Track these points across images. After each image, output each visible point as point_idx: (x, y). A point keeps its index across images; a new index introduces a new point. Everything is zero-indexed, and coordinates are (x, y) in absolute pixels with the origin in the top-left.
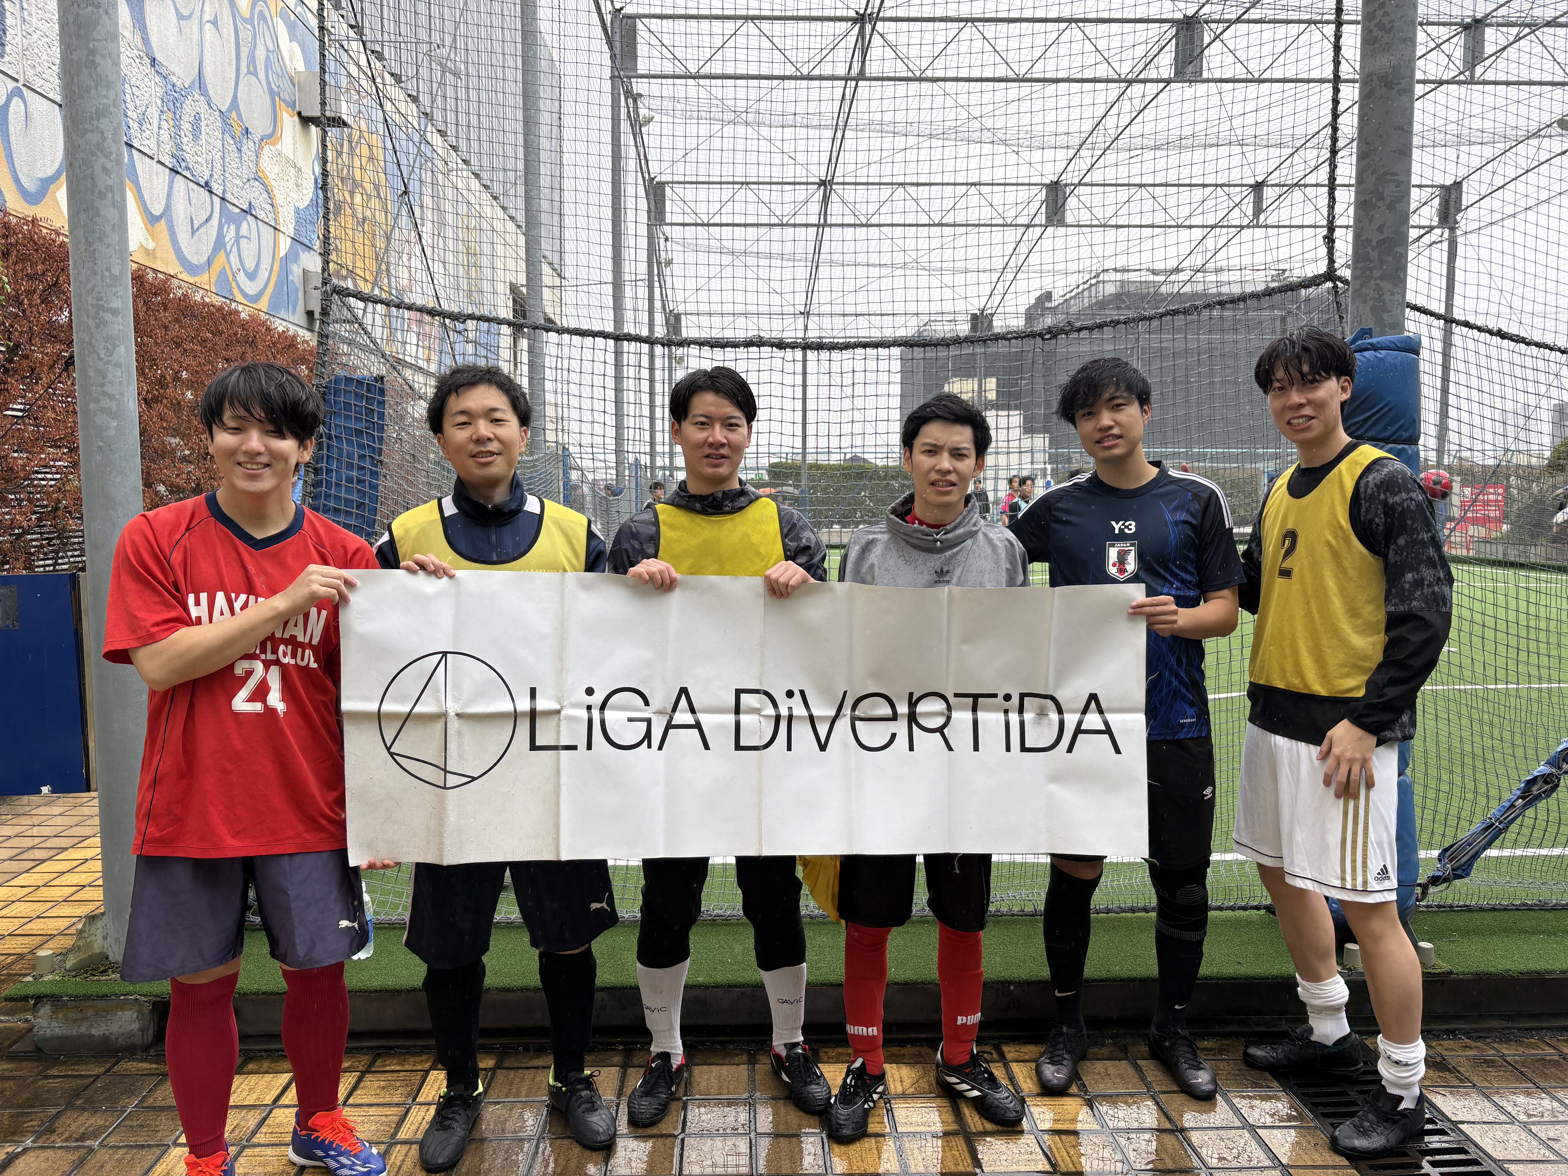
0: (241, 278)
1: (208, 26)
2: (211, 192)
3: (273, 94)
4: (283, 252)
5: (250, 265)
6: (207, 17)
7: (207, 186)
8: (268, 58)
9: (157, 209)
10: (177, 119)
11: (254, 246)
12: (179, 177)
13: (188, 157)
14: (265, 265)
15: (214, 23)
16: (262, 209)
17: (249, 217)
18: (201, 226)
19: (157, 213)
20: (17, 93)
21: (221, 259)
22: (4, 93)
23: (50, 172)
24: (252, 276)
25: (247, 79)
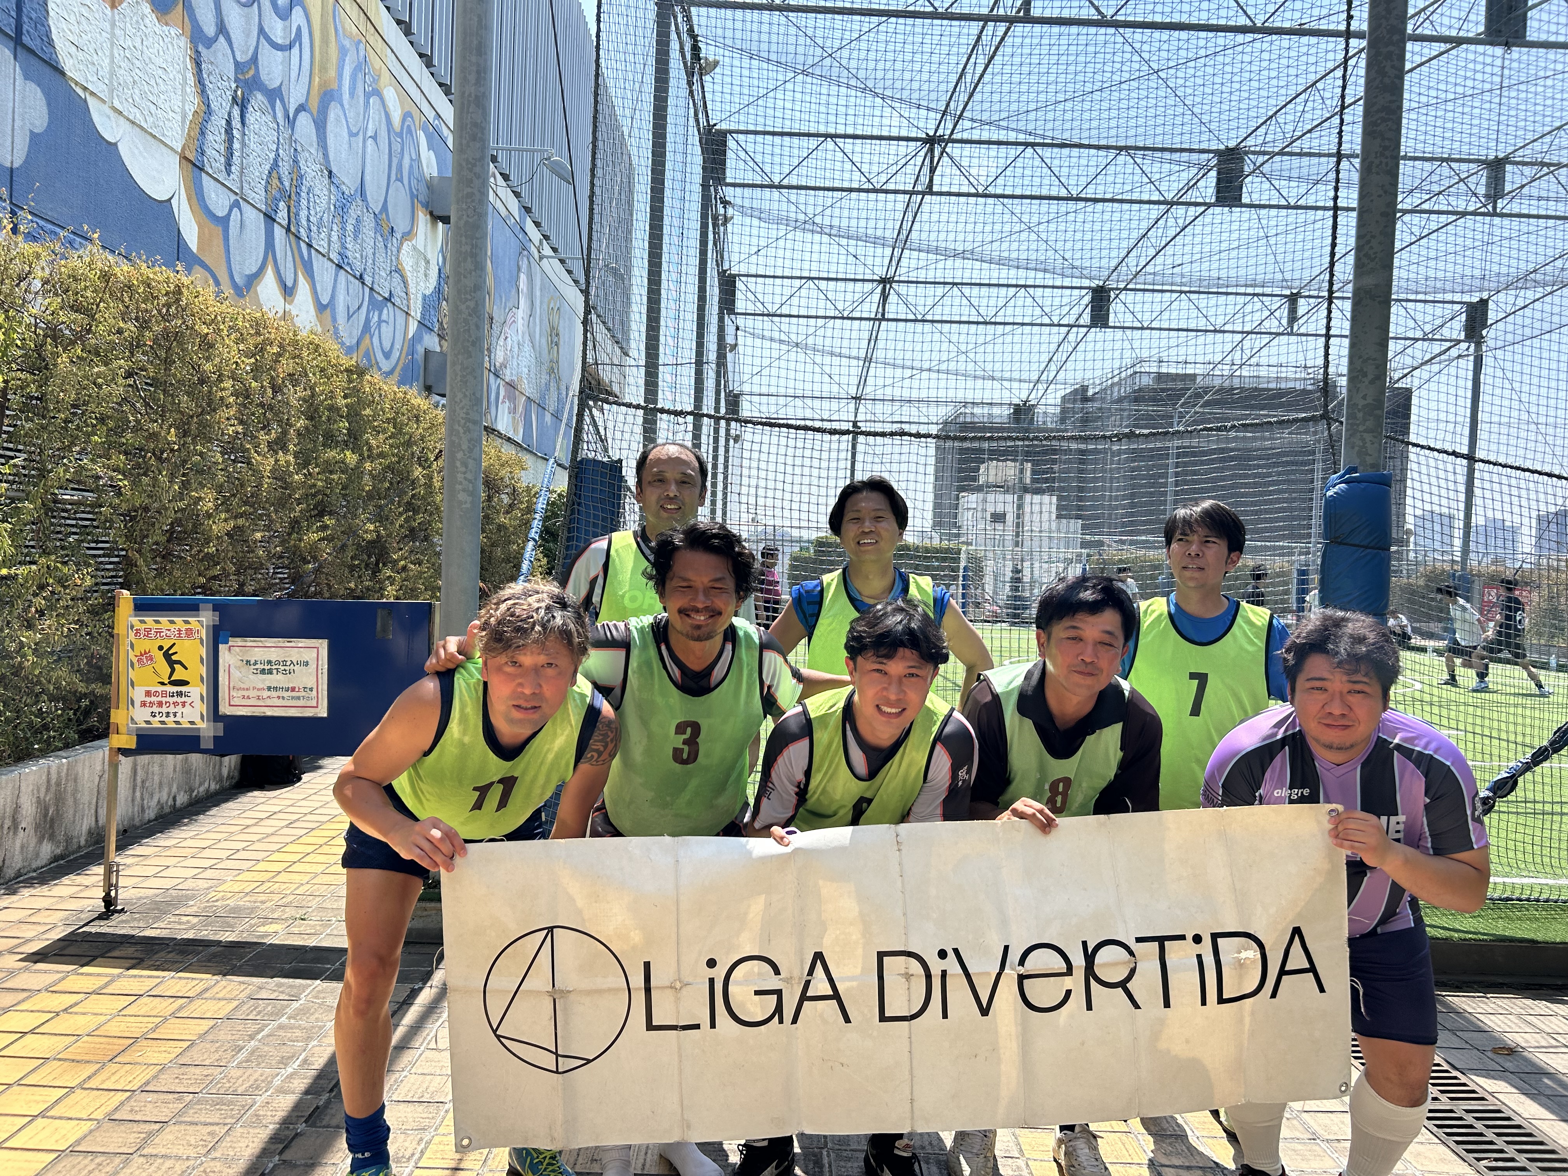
0: (380, 356)
1: (370, 142)
2: (363, 283)
3: (413, 197)
4: (410, 335)
5: (387, 345)
6: (370, 133)
7: (361, 278)
8: (411, 166)
9: (325, 300)
10: (344, 222)
11: (391, 329)
12: (342, 272)
13: (349, 254)
14: (398, 346)
15: (374, 138)
16: (399, 297)
17: (389, 304)
18: (354, 312)
19: (325, 302)
20: (236, 204)
21: (367, 341)
22: (227, 204)
23: (254, 270)
24: (387, 355)
25: (395, 185)
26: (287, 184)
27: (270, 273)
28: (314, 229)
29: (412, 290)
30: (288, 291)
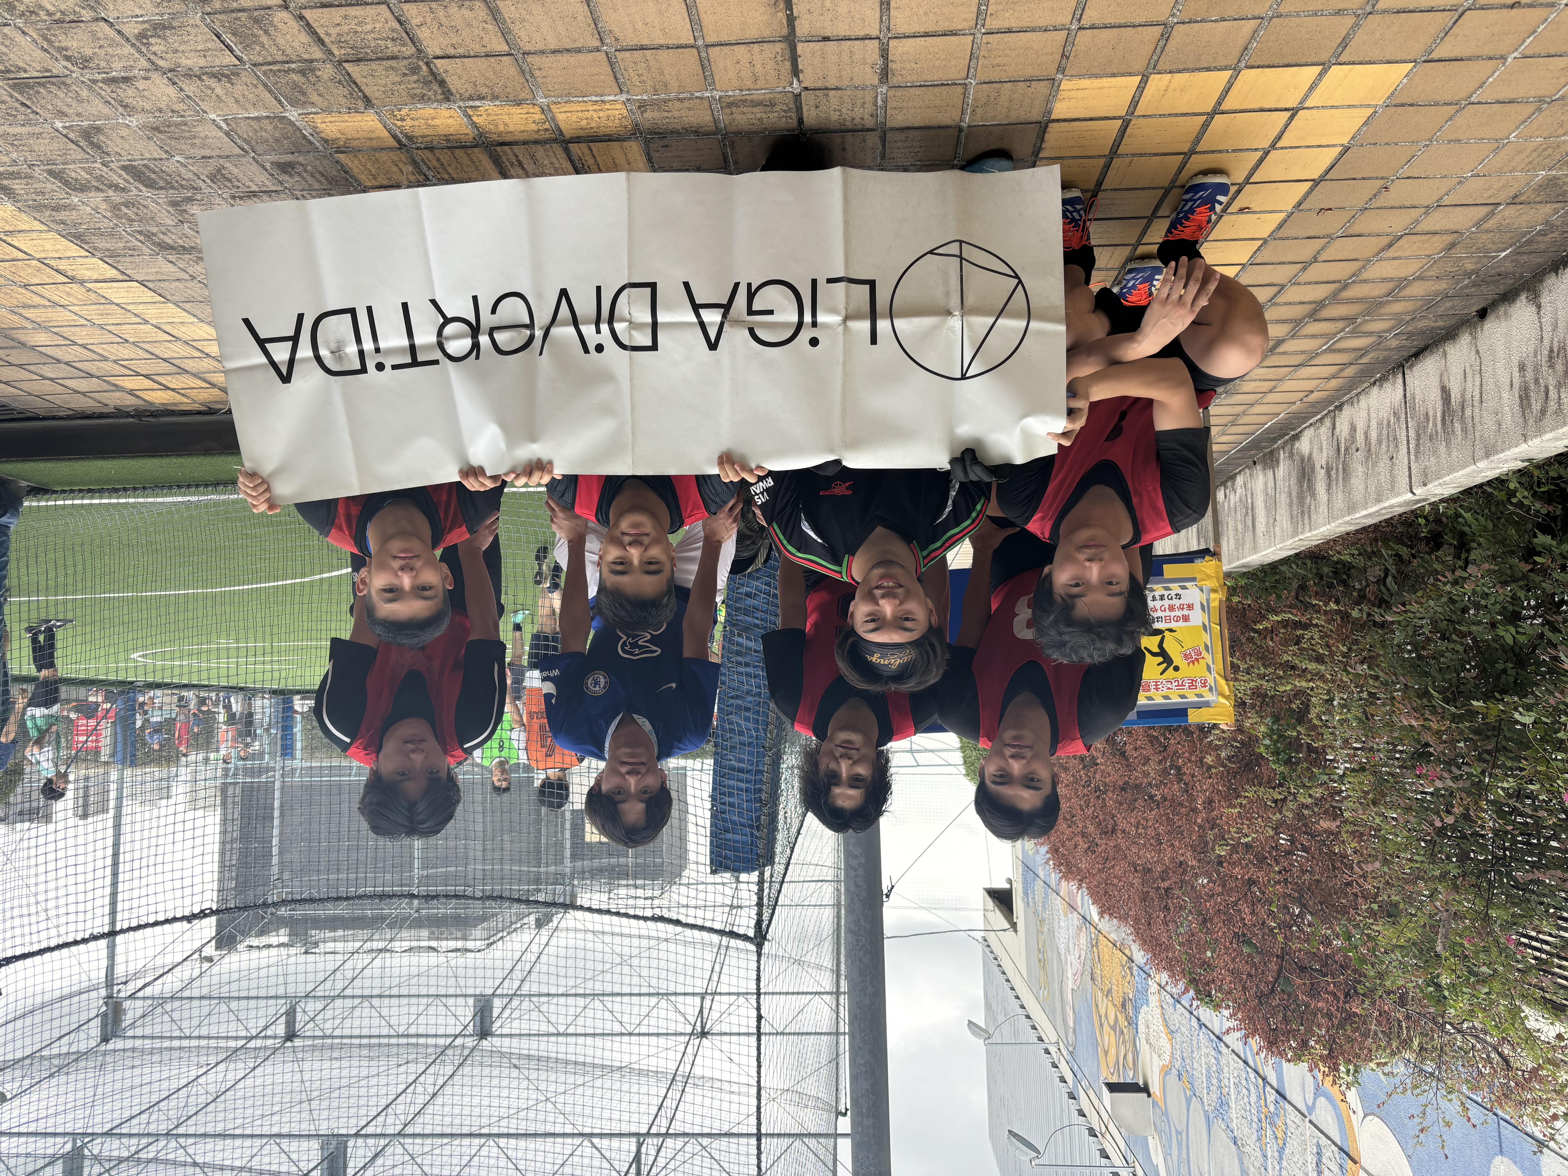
3: (1167, 1114)
8: (1171, 1148)
10: (1220, 1088)
20: (1311, 1109)
22: (1317, 1111)
25: (1182, 1128)
26: (1269, 1132)
28: (1244, 1082)
29: (1158, 1012)
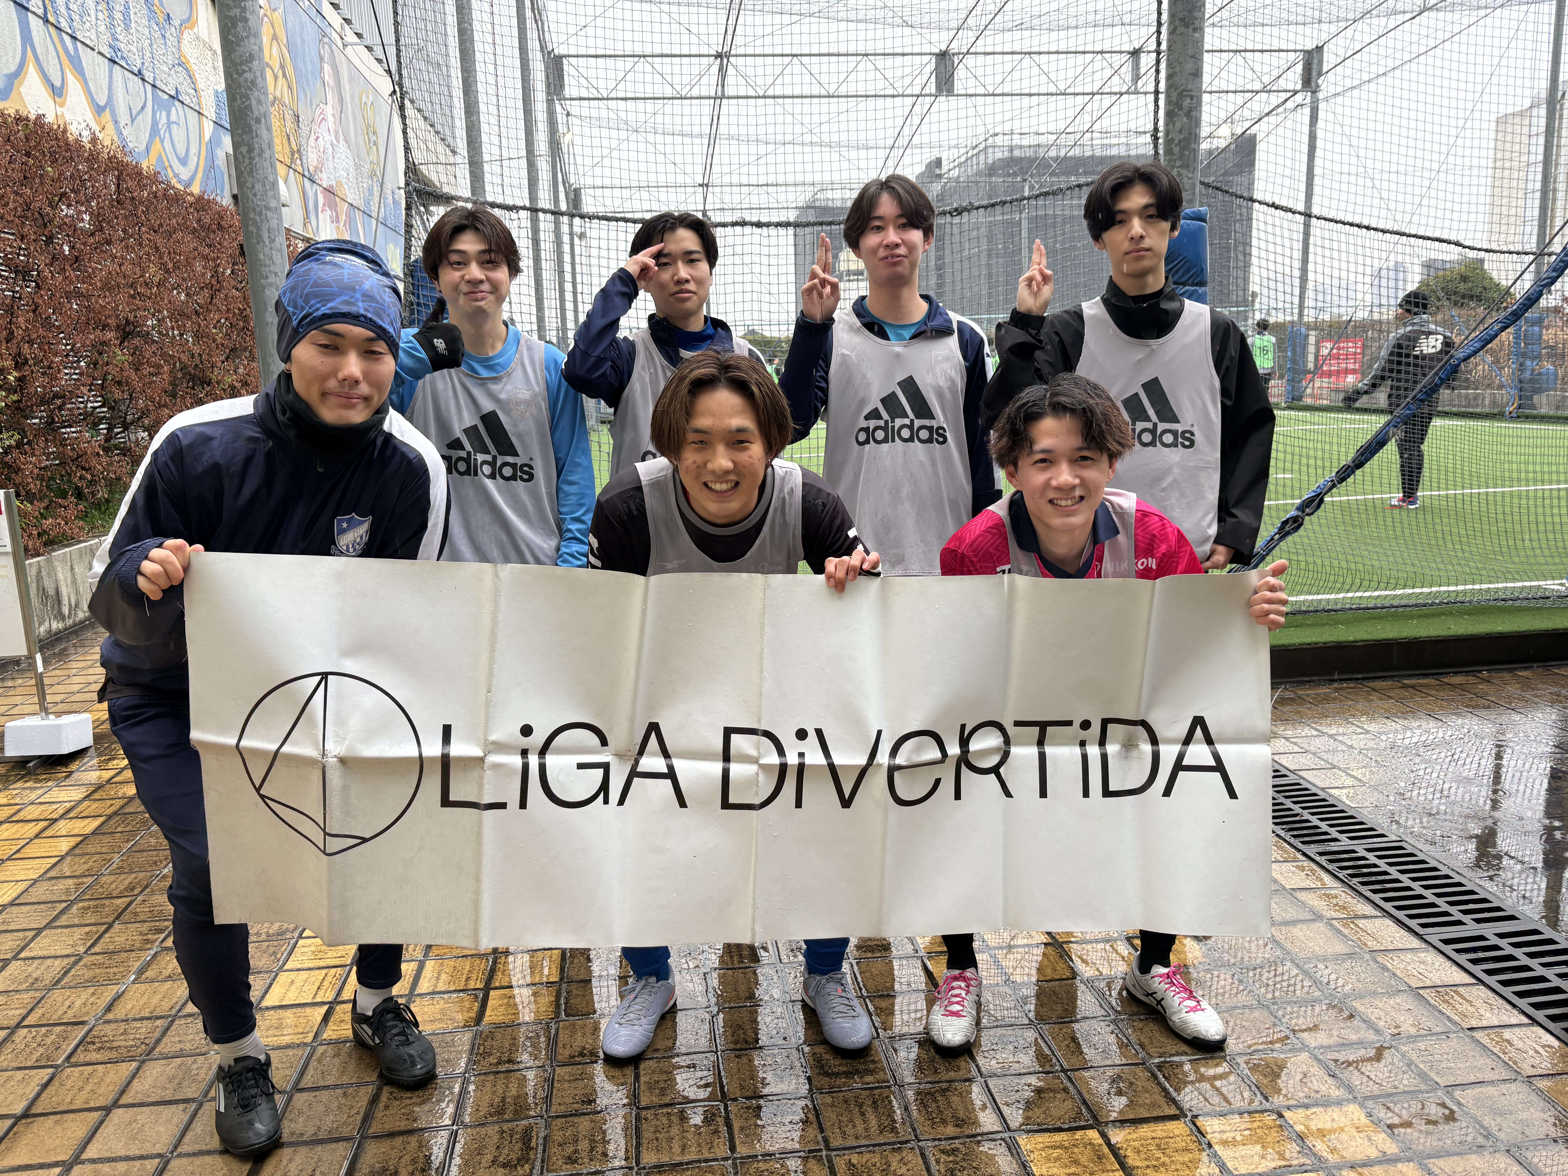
0: (175, 163)
2: (143, 80)
4: (207, 138)
5: (181, 150)
7: (139, 74)
9: (101, 100)
10: (110, 9)
11: (183, 131)
12: (116, 67)
13: (122, 46)
14: (194, 150)
16: (187, 94)
17: (177, 103)
18: (139, 113)
19: (102, 103)
21: (156, 146)
23: (13, 68)
24: (184, 162)
27: (32, 71)
29: (201, 85)
30: (57, 92)
